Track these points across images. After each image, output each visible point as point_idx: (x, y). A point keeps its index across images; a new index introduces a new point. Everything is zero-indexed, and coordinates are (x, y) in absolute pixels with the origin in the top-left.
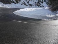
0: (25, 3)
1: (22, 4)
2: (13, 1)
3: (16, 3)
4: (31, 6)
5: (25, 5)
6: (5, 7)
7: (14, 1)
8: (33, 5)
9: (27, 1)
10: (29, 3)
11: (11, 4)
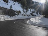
0: (24, 14)
2: (16, 14)
4: (28, 16)
5: (24, 16)
6: (12, 19)
11: (15, 16)
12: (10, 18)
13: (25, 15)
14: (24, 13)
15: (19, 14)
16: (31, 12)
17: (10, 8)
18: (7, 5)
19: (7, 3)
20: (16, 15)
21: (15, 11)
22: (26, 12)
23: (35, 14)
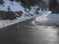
1: (25, 16)
3: (19, 17)
4: (32, 16)
5: (28, 16)
6: (13, 23)
7: (18, 15)
8: (33, 14)
9: (27, 12)
10: (30, 14)
12: (11, 22)
13: (28, 14)
14: (27, 13)
15: (20, 15)
16: (35, 10)
17: (8, 10)
18: (3, 6)
19: (2, 4)
20: (17, 17)
21: (15, 12)
22: (29, 11)
23: (40, 11)
